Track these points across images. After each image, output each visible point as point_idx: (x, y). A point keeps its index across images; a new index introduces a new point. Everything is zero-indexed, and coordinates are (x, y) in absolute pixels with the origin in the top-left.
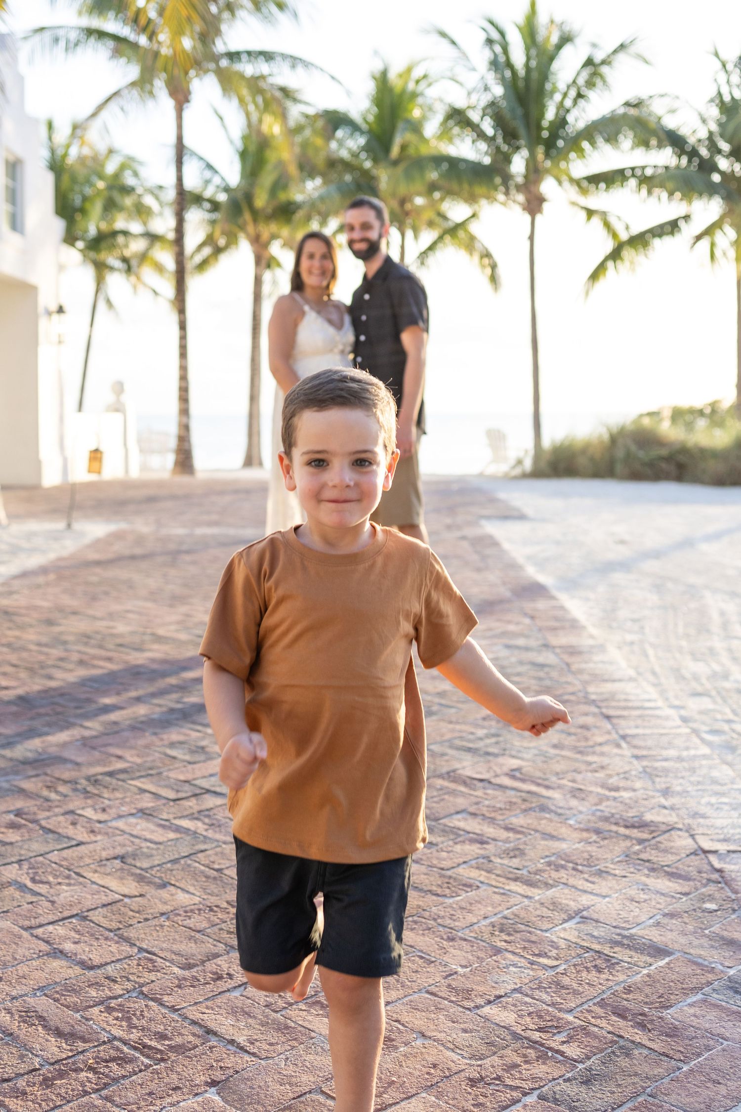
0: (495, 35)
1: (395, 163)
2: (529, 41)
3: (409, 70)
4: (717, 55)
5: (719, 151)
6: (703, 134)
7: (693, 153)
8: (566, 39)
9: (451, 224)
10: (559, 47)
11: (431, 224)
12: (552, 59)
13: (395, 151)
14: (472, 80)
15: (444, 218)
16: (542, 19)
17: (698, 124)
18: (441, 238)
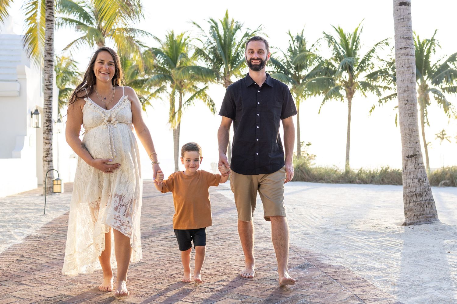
0: (214, 25)
1: (179, 69)
2: (225, 27)
3: (182, 35)
4: (290, 34)
5: (291, 67)
6: (285, 61)
7: (282, 68)
8: (238, 28)
9: (198, 90)
10: (236, 30)
11: (190, 90)
12: (233, 34)
13: (178, 64)
14: (205, 40)
15: (196, 88)
16: (230, 20)
17: (283, 58)
18: (194, 95)
